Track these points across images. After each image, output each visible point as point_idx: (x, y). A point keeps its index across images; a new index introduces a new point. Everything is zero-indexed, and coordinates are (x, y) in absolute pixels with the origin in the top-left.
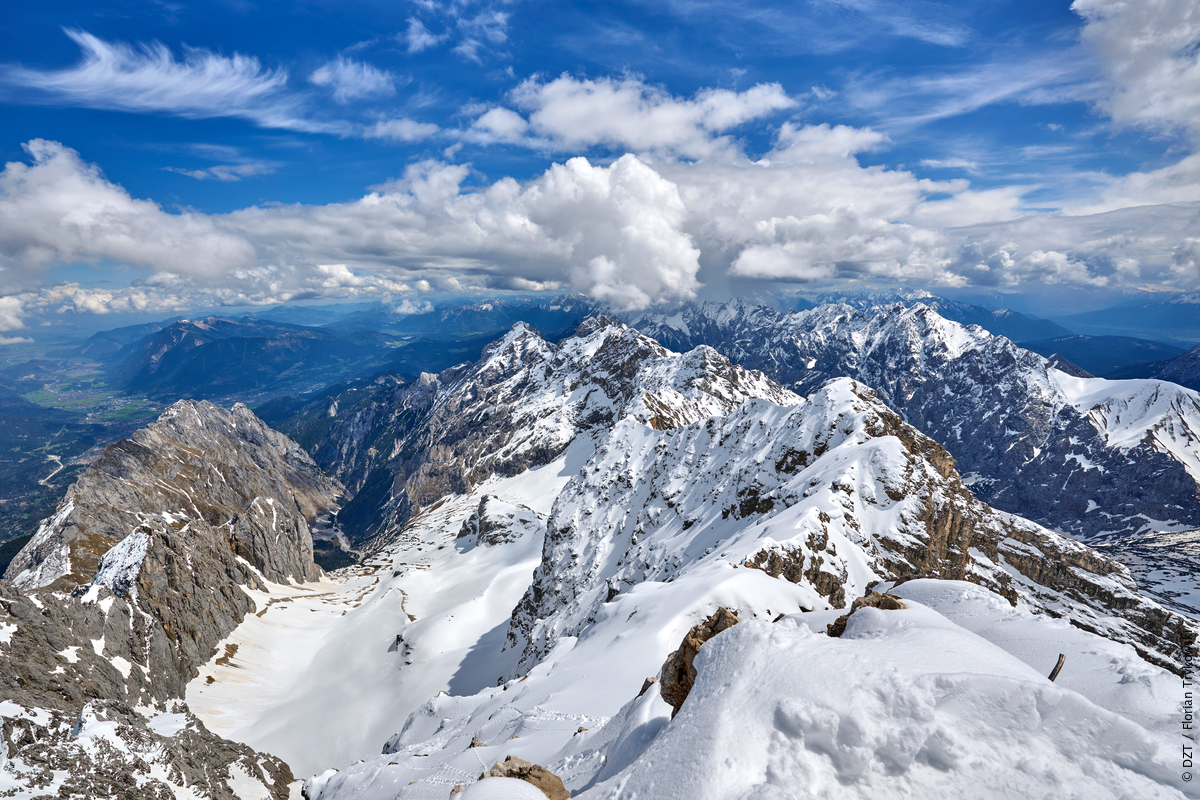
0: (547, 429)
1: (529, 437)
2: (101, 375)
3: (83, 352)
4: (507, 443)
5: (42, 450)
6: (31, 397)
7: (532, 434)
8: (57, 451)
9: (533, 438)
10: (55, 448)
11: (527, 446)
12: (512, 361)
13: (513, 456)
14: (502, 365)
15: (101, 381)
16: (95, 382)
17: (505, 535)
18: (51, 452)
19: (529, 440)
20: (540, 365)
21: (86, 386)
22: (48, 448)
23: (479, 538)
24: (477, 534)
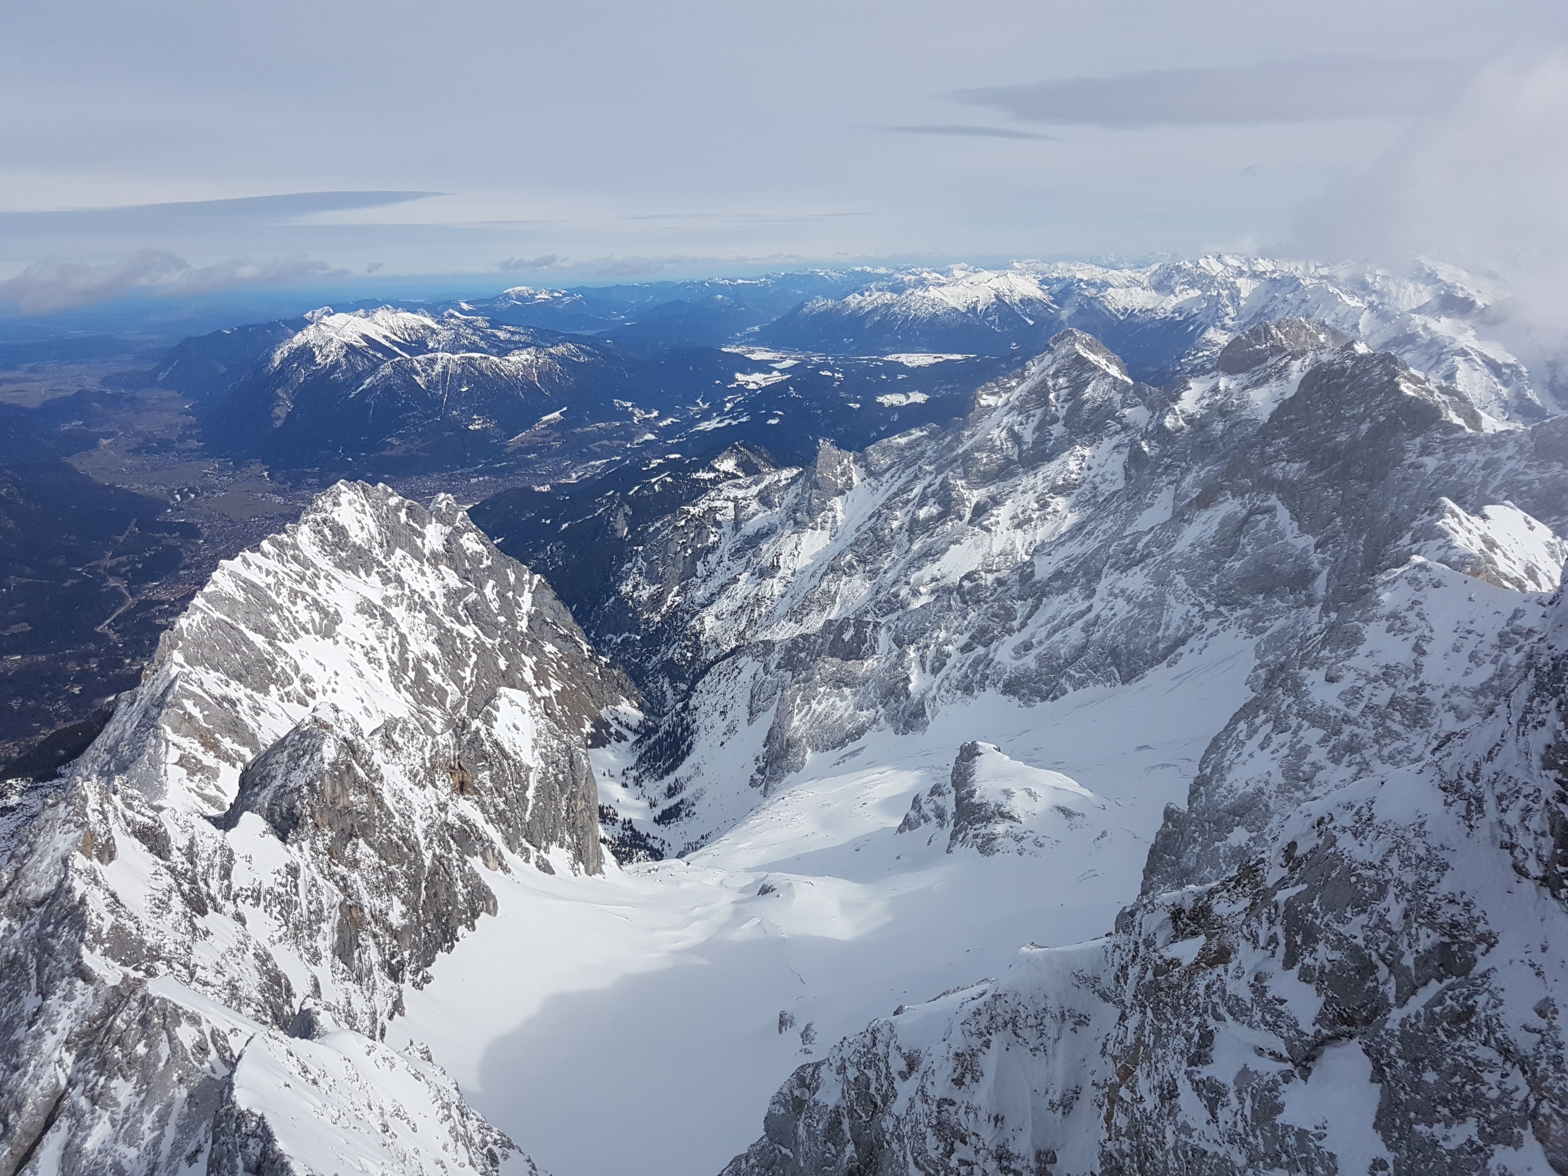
0: (1129, 600)
1: (1083, 614)
2: (191, 426)
3: (161, 376)
4: (1023, 625)
5: (98, 566)
6: (81, 463)
7: (1089, 609)
8: (123, 570)
9: (1091, 616)
10: (120, 564)
11: (1075, 635)
12: (1041, 427)
13: (1039, 659)
14: (1016, 438)
15: (191, 436)
16: (181, 439)
17: (1018, 839)
18: (113, 572)
19: (1080, 624)
20: (1116, 440)
21: (165, 446)
22: (108, 563)
23: (953, 837)
24: (949, 829)
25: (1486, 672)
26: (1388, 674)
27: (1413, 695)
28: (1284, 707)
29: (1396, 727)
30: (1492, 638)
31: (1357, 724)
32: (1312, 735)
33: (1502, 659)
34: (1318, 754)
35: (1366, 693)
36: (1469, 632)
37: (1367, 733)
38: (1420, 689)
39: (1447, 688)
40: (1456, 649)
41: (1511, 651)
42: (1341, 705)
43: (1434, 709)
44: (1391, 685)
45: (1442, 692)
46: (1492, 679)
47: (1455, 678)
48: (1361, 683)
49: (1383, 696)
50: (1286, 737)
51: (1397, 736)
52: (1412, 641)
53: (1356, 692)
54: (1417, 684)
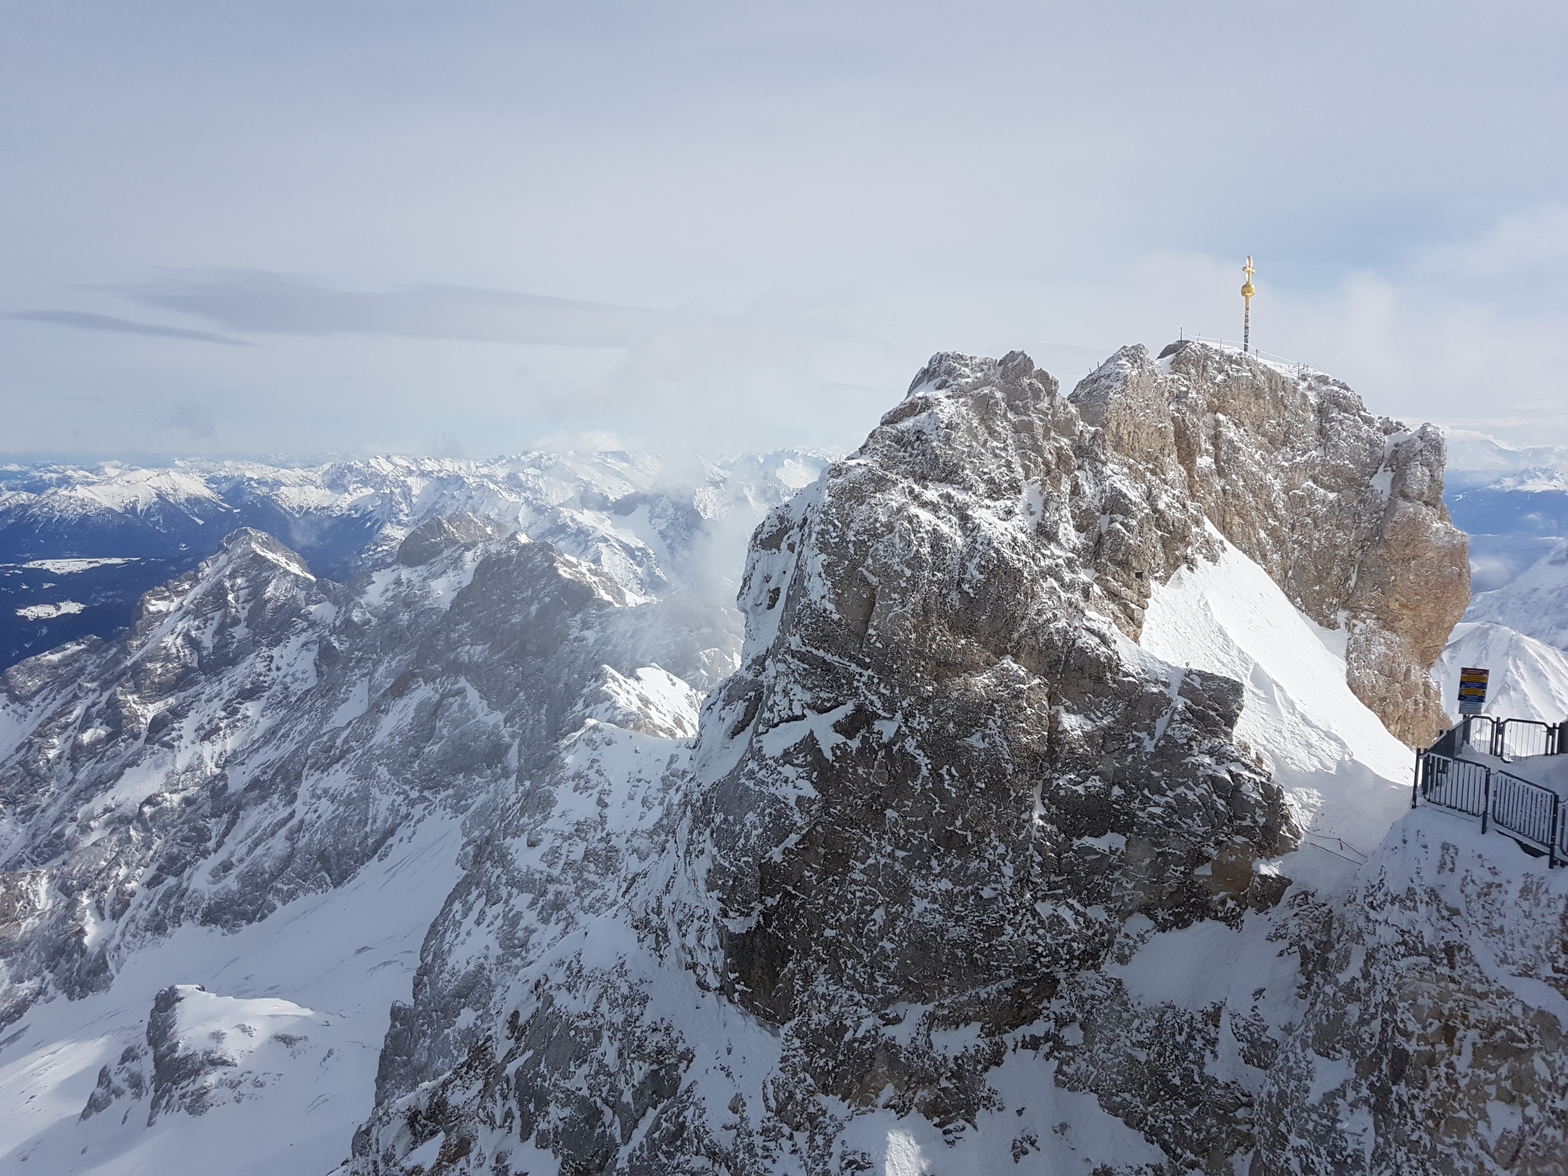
0: (333, 798)
1: (286, 821)
4: (220, 844)
7: (292, 815)
9: (294, 822)
11: (279, 845)
12: (221, 630)
13: (241, 878)
14: (193, 643)
17: (234, 1085)
19: (283, 832)
20: (304, 637)
23: (155, 1104)
24: (148, 1098)
25: (657, 813)
26: (580, 830)
27: (603, 845)
28: (493, 880)
29: (593, 878)
30: (657, 783)
31: (559, 882)
32: (521, 901)
33: (667, 799)
34: (530, 918)
35: (564, 851)
36: (639, 781)
37: (568, 889)
38: (607, 839)
39: (629, 833)
40: (631, 798)
41: (672, 791)
42: (543, 867)
43: (621, 854)
44: (584, 839)
45: (624, 838)
46: (661, 819)
47: (633, 823)
48: (558, 843)
49: (578, 853)
50: (499, 908)
51: (594, 885)
52: (596, 796)
53: (555, 852)
54: (604, 834)
